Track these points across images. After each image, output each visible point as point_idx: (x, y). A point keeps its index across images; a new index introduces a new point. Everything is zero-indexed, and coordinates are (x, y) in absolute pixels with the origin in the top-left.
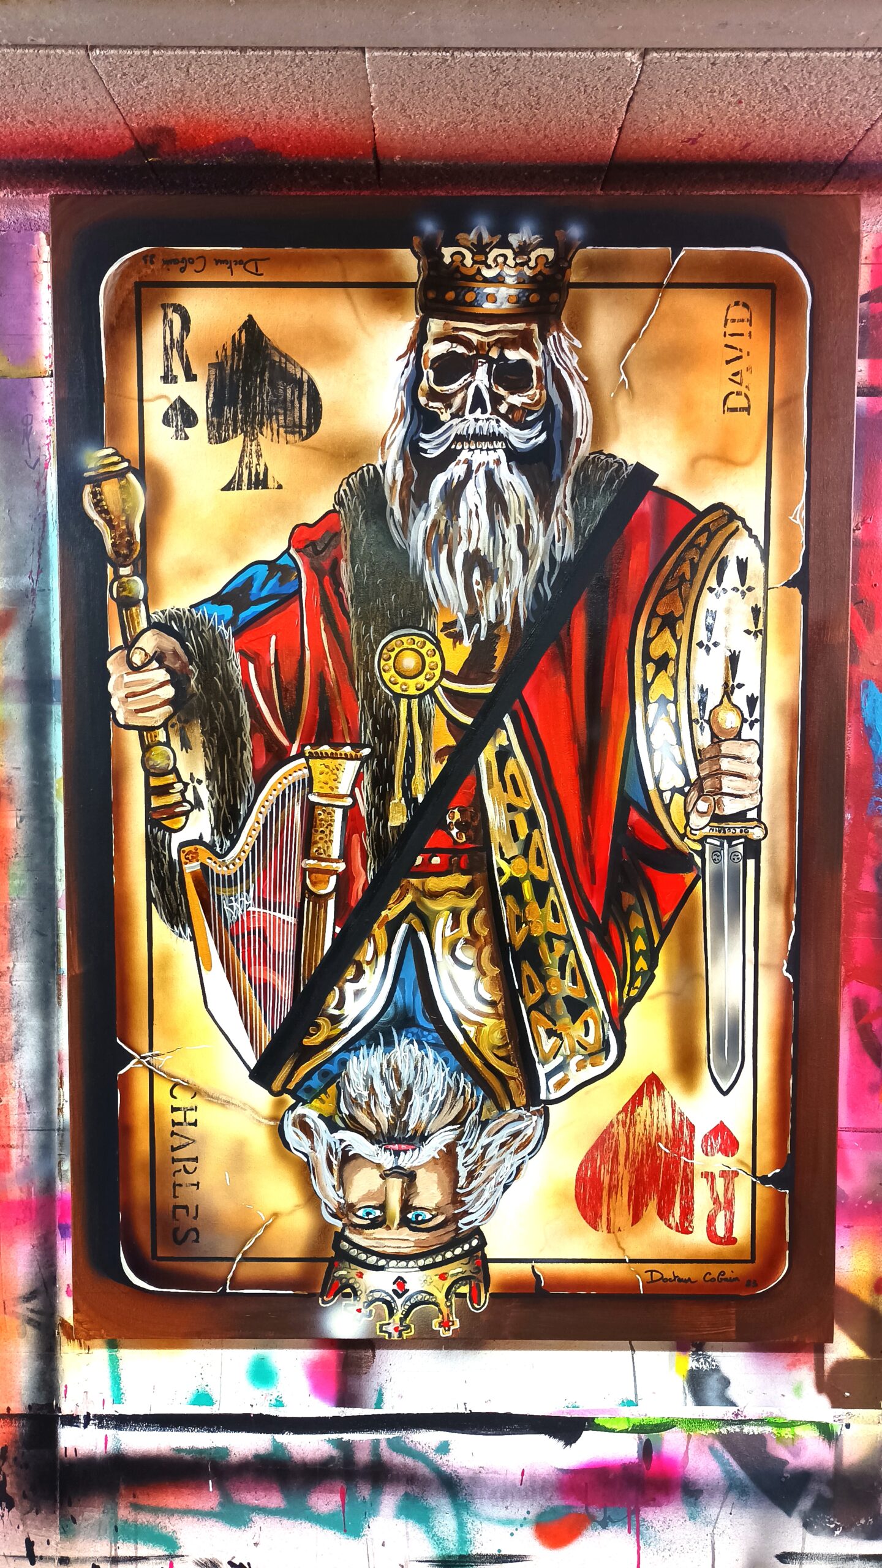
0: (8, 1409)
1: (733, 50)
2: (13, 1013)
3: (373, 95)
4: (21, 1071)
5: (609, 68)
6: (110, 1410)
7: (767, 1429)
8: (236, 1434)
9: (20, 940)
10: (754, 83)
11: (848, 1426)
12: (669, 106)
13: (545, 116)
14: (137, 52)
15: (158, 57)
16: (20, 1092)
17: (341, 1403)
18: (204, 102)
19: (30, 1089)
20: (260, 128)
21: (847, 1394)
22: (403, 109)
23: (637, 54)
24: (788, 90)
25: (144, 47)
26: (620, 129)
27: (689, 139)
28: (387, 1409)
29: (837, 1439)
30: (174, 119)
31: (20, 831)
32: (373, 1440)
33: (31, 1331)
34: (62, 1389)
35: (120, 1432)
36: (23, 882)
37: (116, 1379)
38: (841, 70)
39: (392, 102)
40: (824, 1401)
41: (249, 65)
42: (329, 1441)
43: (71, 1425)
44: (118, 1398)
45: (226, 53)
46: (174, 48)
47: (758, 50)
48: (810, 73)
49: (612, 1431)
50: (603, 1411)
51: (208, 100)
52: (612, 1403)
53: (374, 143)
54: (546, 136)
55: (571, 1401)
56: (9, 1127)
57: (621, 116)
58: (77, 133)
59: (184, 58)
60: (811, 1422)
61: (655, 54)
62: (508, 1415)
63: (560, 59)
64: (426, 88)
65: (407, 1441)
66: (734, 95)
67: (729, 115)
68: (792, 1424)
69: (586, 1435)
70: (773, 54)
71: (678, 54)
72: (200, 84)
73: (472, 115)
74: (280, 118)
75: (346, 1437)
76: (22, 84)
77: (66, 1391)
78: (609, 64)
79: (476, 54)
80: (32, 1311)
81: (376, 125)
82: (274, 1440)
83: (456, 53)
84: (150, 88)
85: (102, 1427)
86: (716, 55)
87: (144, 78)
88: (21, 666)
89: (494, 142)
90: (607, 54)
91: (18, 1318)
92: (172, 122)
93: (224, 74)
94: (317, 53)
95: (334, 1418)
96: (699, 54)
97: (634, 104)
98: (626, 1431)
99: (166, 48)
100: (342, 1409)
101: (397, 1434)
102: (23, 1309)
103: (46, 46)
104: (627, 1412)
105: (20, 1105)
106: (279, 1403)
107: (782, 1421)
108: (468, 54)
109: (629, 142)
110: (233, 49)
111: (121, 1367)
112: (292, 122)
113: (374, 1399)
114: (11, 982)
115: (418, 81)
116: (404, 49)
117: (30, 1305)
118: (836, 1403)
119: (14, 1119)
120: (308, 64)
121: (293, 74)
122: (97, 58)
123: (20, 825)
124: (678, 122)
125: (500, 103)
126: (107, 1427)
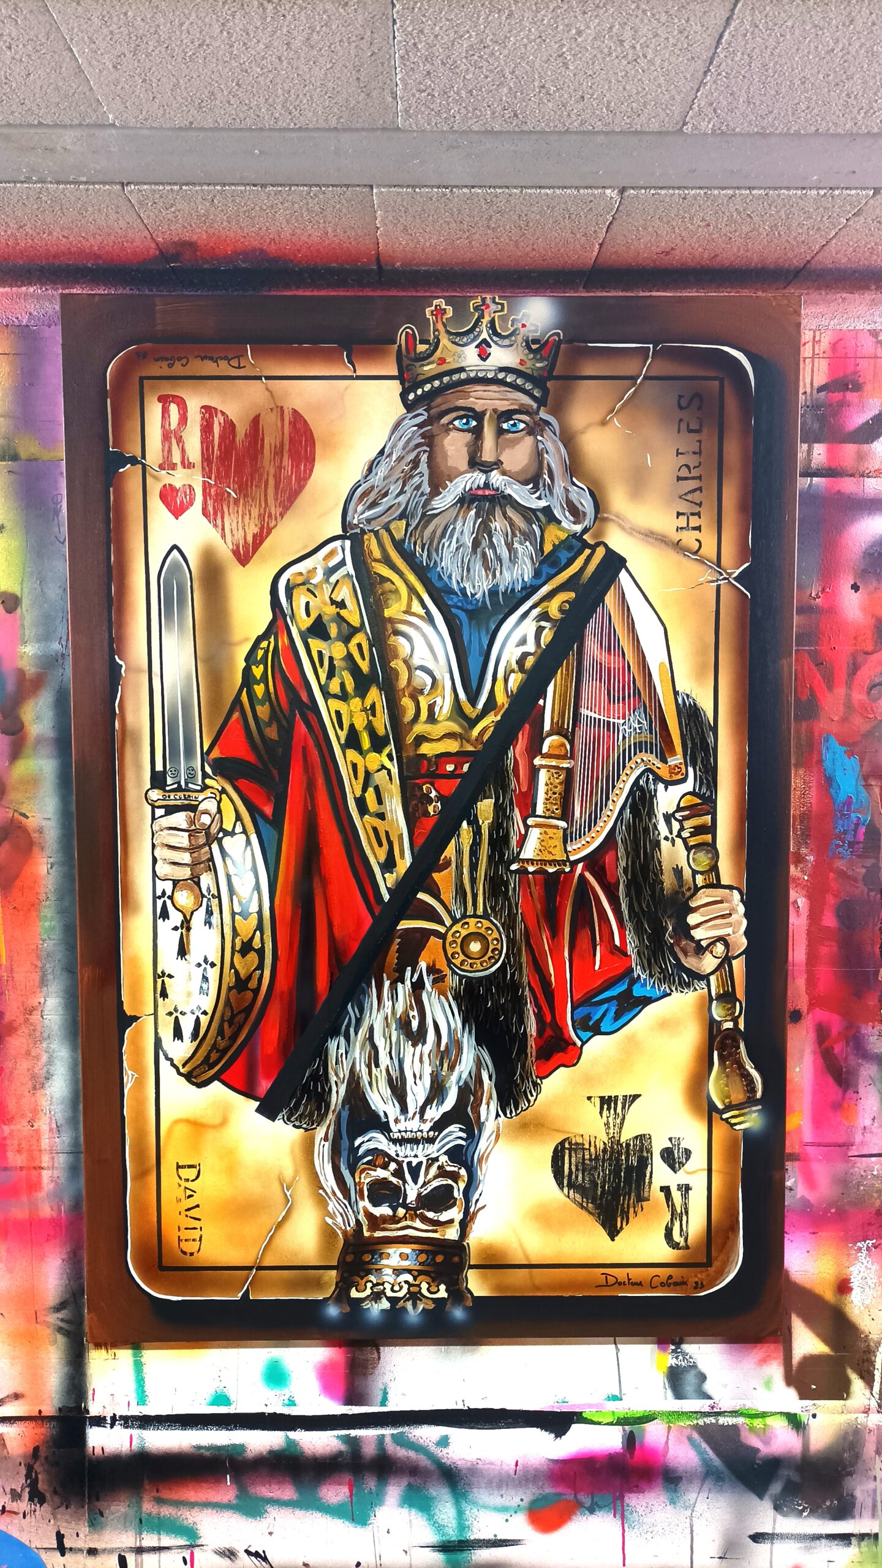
0: (40, 1412)
1: (701, 188)
2: (44, 1045)
3: (379, 219)
4: (52, 1098)
5: (591, 201)
6: (135, 1411)
7: (740, 1420)
8: (252, 1431)
9: (50, 977)
10: (720, 212)
11: (814, 1416)
12: (645, 228)
13: (533, 235)
14: (168, 188)
15: (186, 191)
16: (51, 1118)
17: (349, 1401)
18: (225, 223)
19: (60, 1115)
20: (275, 242)
21: (814, 1387)
22: (405, 229)
23: (616, 191)
24: (751, 217)
25: (175, 184)
26: (601, 245)
27: (663, 252)
28: (393, 1406)
29: (805, 1428)
30: (198, 234)
31: (50, 877)
32: (378, 1436)
33: (61, 1339)
34: (90, 1393)
35: (144, 1432)
36: (53, 923)
37: (140, 1382)
38: (797, 204)
39: (395, 225)
40: (792, 1393)
41: (268, 197)
42: (338, 1437)
43: (99, 1425)
44: (142, 1400)
45: (248, 188)
46: (201, 185)
47: (723, 188)
48: (770, 205)
49: (599, 1423)
50: (590, 1406)
51: (229, 222)
52: (598, 1398)
53: (378, 254)
54: (533, 249)
55: (560, 1398)
56: (40, 1150)
57: (602, 235)
58: (108, 245)
59: (209, 192)
60: (781, 1413)
61: (632, 191)
62: (503, 1411)
63: (547, 194)
64: (426, 215)
65: (410, 1435)
66: (703, 220)
67: (698, 235)
68: (763, 1415)
69: (575, 1428)
70: (737, 192)
71: (653, 191)
72: (222, 211)
73: (467, 234)
74: (294, 235)
75: (354, 1433)
76: (61, 209)
77: (94, 1394)
78: (592, 198)
79: (473, 190)
80: (62, 1320)
81: (380, 241)
82: (287, 1437)
83: (454, 190)
84: (177, 213)
85: (127, 1427)
86: (686, 192)
87: (172, 205)
88: (51, 725)
89: (486, 253)
90: (589, 191)
91: (48, 1327)
92: (195, 238)
93: (245, 204)
94: (331, 189)
95: (343, 1415)
96: (671, 191)
97: (614, 227)
98: (611, 1424)
99: (194, 184)
100: (350, 1407)
101: (400, 1430)
102: (53, 1318)
103: (86, 183)
104: (612, 1406)
105: (51, 1130)
106: (292, 1403)
107: (753, 1412)
108: (465, 190)
109: (608, 254)
110: (255, 185)
111: (145, 1371)
112: (304, 238)
113: (379, 1398)
114: (42, 1016)
115: (419, 209)
116: (408, 186)
117: (60, 1315)
118: (803, 1396)
119: (45, 1143)
120: (321, 196)
121: (307, 204)
122: (131, 192)
123: (51, 871)
124: (653, 240)
125: (493, 225)
126: (132, 1427)
